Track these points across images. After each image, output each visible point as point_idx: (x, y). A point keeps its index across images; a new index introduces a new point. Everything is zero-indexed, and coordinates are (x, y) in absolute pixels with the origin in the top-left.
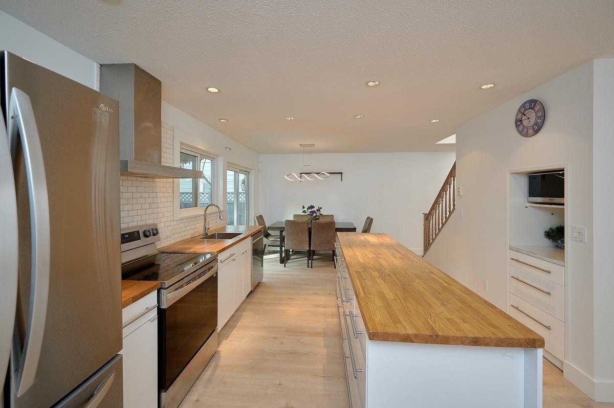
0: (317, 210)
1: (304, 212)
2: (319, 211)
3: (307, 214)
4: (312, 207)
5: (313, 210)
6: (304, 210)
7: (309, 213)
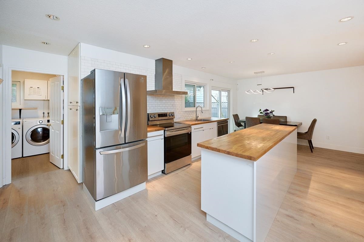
0: (270, 112)
1: (261, 113)
2: (272, 113)
3: (263, 114)
4: (267, 110)
5: (267, 112)
6: (260, 112)
7: (264, 114)
